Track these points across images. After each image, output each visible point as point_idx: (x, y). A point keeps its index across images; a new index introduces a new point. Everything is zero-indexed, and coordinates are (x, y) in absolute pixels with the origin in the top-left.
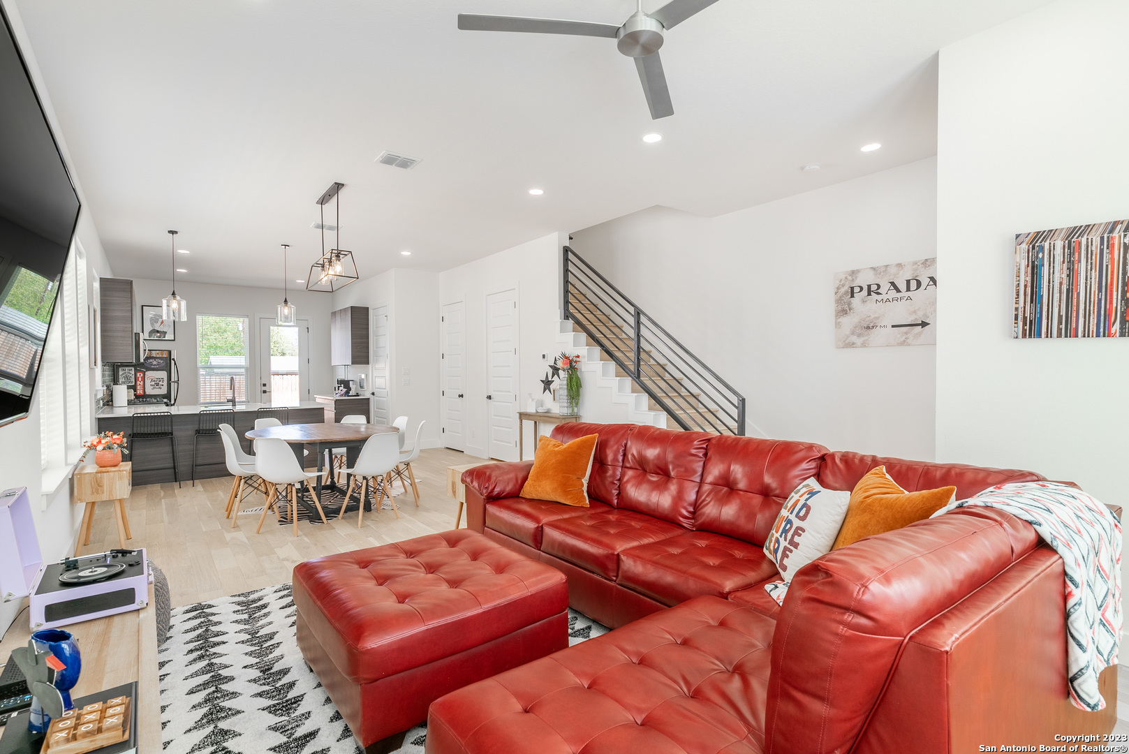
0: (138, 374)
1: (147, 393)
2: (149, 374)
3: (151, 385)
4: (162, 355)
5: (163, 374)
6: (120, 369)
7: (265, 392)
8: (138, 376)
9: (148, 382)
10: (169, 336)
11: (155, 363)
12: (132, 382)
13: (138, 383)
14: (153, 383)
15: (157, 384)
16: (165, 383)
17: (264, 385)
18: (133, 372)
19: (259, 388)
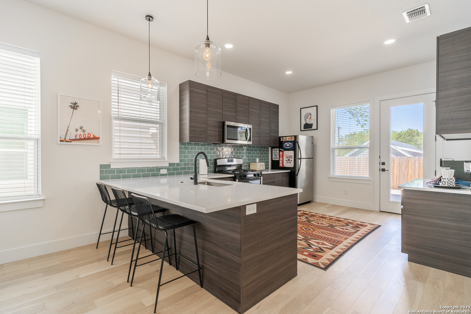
0: (280, 153)
1: (284, 166)
2: (285, 152)
3: (286, 161)
4: (292, 139)
5: (291, 153)
6: (273, 149)
7: (383, 170)
8: (280, 154)
9: (285, 159)
10: (314, 127)
11: (288, 145)
12: (277, 158)
13: (280, 158)
14: (287, 159)
15: (289, 160)
16: (293, 159)
17: (383, 164)
18: (278, 152)
19: (377, 167)
